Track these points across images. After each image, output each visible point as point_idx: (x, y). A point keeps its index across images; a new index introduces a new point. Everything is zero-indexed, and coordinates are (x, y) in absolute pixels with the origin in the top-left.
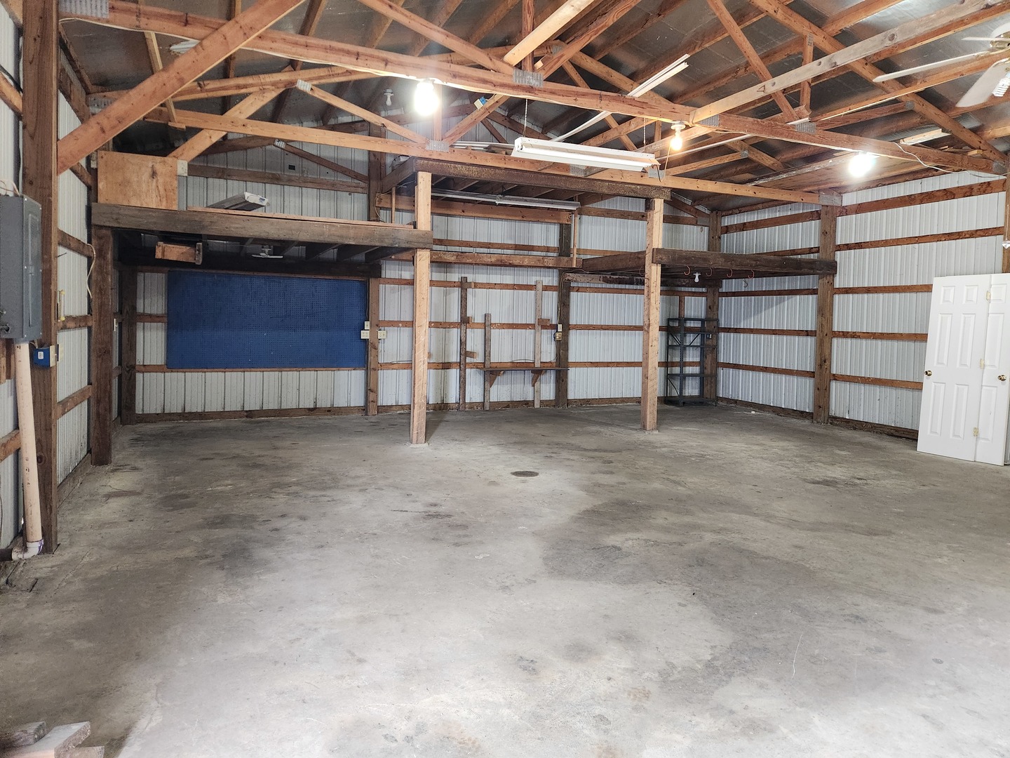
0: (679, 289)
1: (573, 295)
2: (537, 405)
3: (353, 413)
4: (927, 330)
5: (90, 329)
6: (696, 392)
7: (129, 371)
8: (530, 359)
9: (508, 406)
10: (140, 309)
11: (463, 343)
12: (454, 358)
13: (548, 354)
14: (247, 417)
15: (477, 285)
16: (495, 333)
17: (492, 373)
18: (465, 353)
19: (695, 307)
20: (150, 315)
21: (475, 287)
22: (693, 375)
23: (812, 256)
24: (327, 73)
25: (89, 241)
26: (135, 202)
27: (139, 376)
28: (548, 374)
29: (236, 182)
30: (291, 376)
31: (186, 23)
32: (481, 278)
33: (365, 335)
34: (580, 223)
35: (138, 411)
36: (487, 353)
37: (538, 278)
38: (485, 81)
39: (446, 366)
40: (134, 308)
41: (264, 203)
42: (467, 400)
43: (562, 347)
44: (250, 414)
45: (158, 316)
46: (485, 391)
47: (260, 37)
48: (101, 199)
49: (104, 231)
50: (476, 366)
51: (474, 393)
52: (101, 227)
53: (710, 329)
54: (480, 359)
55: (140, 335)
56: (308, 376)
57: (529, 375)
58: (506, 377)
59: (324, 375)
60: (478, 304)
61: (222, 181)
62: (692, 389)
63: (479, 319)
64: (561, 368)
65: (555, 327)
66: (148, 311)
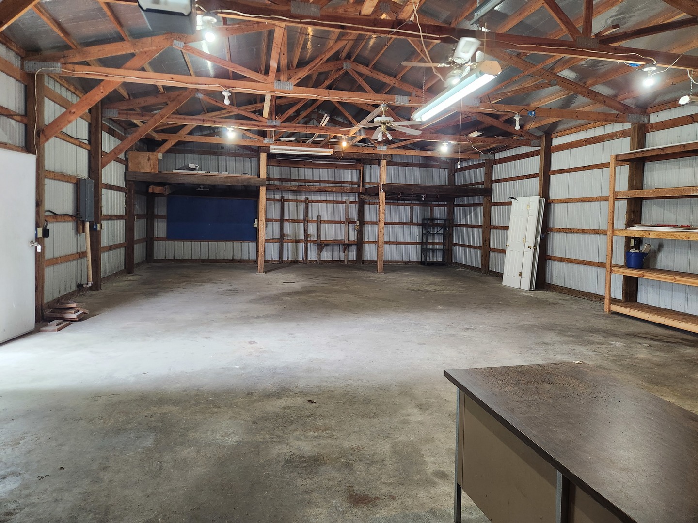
0: (430, 203)
1: (367, 206)
2: (346, 263)
3: (251, 263)
4: (509, 224)
5: (125, 220)
6: (440, 259)
7: (150, 240)
8: (343, 238)
9: (330, 263)
10: (156, 213)
11: (306, 230)
12: (302, 237)
13: (353, 236)
14: (201, 262)
15: (312, 201)
16: (323, 225)
17: (321, 245)
18: (306, 235)
19: (440, 212)
20: (160, 215)
21: (312, 202)
22: (439, 250)
23: (481, 186)
24: (219, 113)
25: (126, 187)
26: (142, 171)
27: (155, 242)
28: (353, 247)
29: (197, 156)
30: (221, 244)
31: (143, 116)
32: (316, 198)
33: (255, 225)
34: (371, 169)
35: (155, 257)
36: (319, 235)
37: (347, 198)
38: (255, 125)
39: (297, 241)
40: (153, 212)
41: (198, 168)
42: (309, 259)
43: (360, 232)
44: (203, 261)
45: (163, 216)
46: (318, 254)
47: (168, 117)
48: (130, 170)
49: (131, 182)
50: (312, 242)
51: (312, 255)
52: (130, 181)
53: (449, 225)
54: (315, 238)
55: (156, 224)
56: (229, 244)
57: (342, 247)
58: (330, 248)
59: (237, 244)
60: (315, 211)
61: (191, 155)
62: (438, 257)
63: (315, 218)
64: (360, 244)
65: (355, 223)
66: (159, 214)
